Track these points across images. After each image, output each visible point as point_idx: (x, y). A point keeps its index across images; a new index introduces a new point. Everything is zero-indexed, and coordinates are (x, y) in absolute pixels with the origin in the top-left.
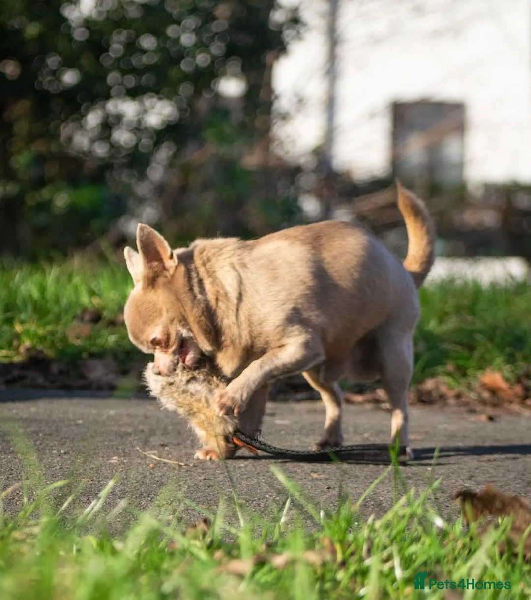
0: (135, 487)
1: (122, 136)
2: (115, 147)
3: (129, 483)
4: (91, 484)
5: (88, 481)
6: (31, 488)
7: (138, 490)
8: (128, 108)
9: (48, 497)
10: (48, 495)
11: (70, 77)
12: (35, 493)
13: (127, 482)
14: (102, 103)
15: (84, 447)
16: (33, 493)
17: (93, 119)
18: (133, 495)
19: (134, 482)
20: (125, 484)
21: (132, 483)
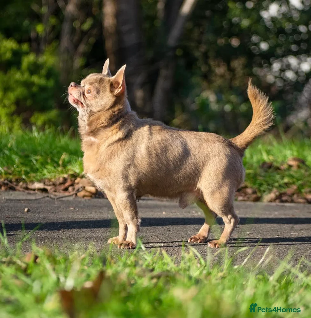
0: (285, 250)
1: (290, 75)
2: (285, 80)
3: (282, 248)
4: (263, 249)
5: (262, 248)
6: (233, 251)
7: (286, 252)
8: (293, 61)
9: (241, 256)
10: (241, 254)
11: (264, 46)
12: (235, 253)
13: (281, 248)
14: (280, 59)
15: (261, 230)
16: (234, 253)
17: (276, 66)
18: (283, 254)
19: (285, 248)
20: (280, 249)
21: (284, 249)
